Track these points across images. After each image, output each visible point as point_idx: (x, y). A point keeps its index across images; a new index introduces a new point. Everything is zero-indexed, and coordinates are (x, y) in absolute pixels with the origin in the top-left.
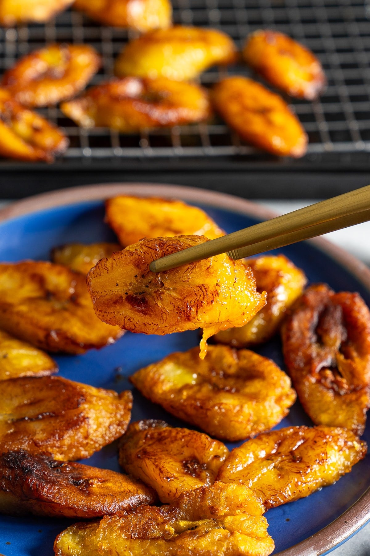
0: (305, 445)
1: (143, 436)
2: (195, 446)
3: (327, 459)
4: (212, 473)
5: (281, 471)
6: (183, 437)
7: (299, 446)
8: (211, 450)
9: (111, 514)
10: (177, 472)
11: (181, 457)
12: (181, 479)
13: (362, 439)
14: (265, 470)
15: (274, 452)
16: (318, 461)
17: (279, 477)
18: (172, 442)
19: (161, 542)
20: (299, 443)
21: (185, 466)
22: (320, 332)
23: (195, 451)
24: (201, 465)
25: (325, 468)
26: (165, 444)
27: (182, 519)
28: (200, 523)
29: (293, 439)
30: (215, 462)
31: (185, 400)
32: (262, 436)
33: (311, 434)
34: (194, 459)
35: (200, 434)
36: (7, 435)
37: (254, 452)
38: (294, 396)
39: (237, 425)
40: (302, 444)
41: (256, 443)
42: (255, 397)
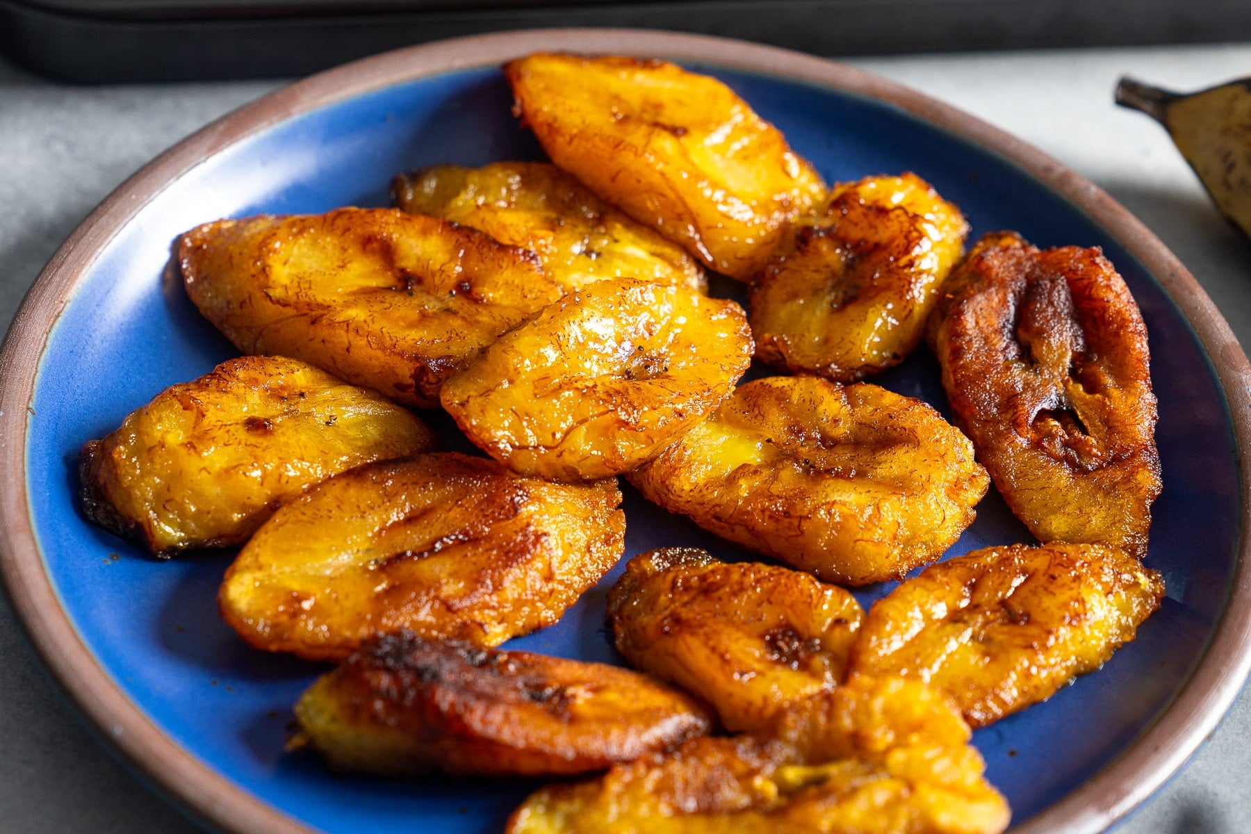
0: (1032, 585)
1: (667, 584)
2: (788, 600)
3: (1086, 614)
4: (835, 659)
5: (987, 645)
6: (758, 581)
7: (1017, 588)
8: (825, 607)
9: (628, 762)
10: (760, 660)
11: (759, 628)
12: (771, 674)
13: (1148, 565)
14: (953, 645)
15: (964, 603)
16: (1067, 620)
17: (987, 660)
18: (735, 594)
19: (753, 818)
20: (1017, 581)
21: (772, 645)
22: (1023, 335)
23: (789, 611)
24: (807, 642)
25: (1084, 632)
26: (720, 599)
27: (790, 762)
28: (833, 770)
29: (1002, 575)
30: (838, 632)
31: (747, 501)
32: (933, 571)
33: (1039, 561)
34: (789, 630)
35: (794, 574)
36: (379, 597)
37: (921, 606)
38: (985, 481)
39: (871, 549)
40: (1022, 585)
41: (924, 587)
42: (901, 486)
